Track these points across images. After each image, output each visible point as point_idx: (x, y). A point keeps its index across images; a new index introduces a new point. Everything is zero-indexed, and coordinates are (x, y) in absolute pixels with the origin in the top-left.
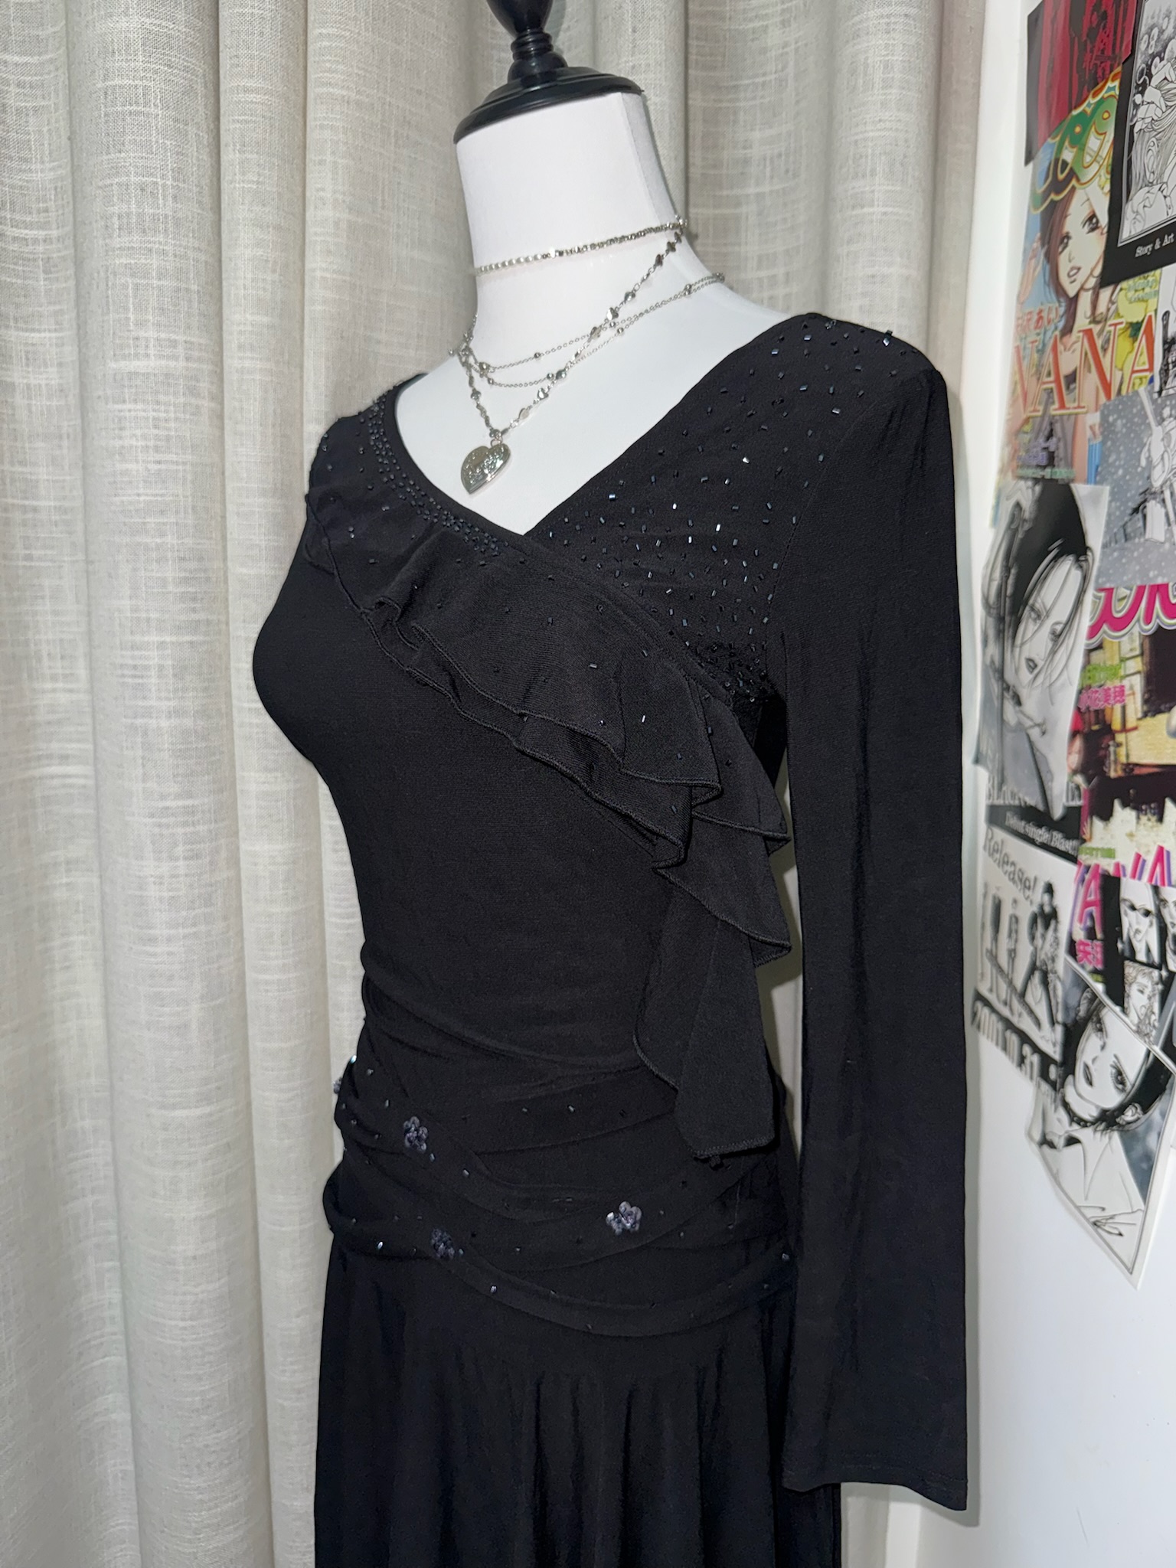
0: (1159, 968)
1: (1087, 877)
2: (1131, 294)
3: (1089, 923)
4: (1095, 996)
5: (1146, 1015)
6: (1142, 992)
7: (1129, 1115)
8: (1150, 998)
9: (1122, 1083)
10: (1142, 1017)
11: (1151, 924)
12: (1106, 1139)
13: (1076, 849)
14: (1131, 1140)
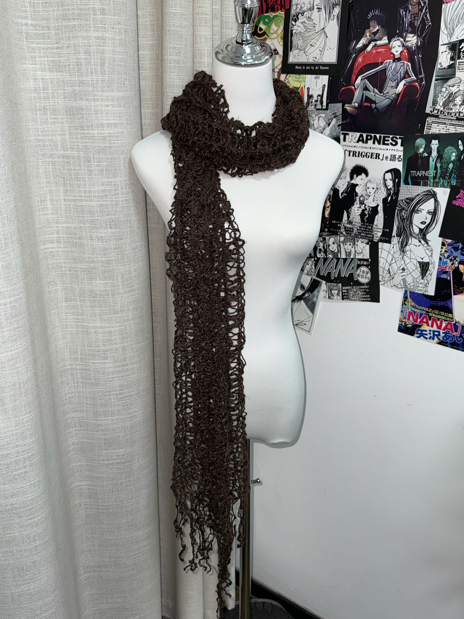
0: (314, 258)
2: (293, 78)
6: (308, 265)
7: (306, 295)
8: (311, 265)
9: (304, 288)
10: (309, 271)
12: (299, 303)
14: (307, 301)
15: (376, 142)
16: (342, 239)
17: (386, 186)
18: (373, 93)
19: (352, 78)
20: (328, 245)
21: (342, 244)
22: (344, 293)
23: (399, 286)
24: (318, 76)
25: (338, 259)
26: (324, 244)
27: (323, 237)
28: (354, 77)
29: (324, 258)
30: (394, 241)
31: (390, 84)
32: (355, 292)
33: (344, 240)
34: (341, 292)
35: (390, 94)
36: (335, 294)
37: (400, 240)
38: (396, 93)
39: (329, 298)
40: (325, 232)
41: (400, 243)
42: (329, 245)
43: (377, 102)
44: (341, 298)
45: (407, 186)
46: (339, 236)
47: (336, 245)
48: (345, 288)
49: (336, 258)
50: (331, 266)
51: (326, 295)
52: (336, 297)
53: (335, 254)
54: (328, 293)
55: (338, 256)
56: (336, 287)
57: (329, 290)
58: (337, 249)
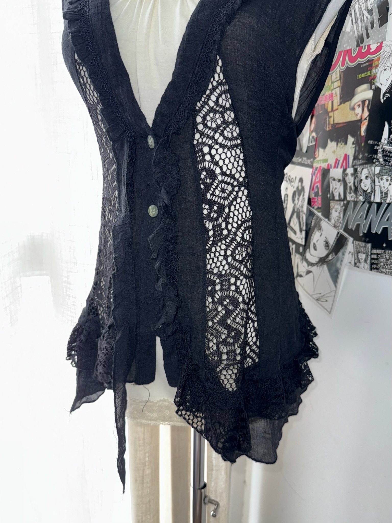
0: (344, 201)
1: (316, 172)
3: (316, 190)
4: (318, 217)
5: (338, 219)
6: (336, 211)
7: (330, 257)
8: (339, 213)
9: (328, 246)
10: (336, 221)
11: (341, 184)
13: (312, 163)
16: (377, 170)
20: (359, 180)
21: (376, 179)
22: (374, 259)
25: (371, 203)
26: (355, 179)
27: (356, 167)
29: (354, 201)
32: (388, 260)
33: (380, 171)
34: (369, 257)
36: (362, 259)
39: (355, 264)
40: (359, 159)
42: (361, 180)
44: (369, 267)
46: (374, 165)
47: (369, 181)
48: (375, 251)
49: (368, 203)
50: (362, 213)
51: (352, 260)
52: (363, 264)
53: (367, 195)
54: (355, 257)
55: (371, 199)
56: (364, 248)
57: (356, 252)
58: (370, 186)
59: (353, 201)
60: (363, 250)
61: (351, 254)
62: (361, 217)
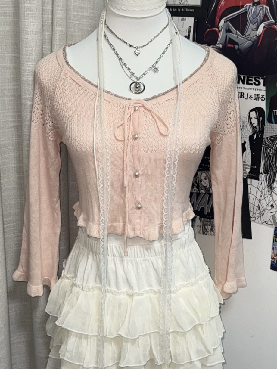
15: (241, 82)
17: (251, 124)
18: (235, 35)
19: (216, 21)
23: (269, 223)
24: (184, 18)
25: (210, 195)
26: (196, 179)
28: (218, 20)
29: (197, 193)
30: (262, 177)
31: (251, 26)
35: (251, 36)
36: (208, 229)
37: (268, 177)
38: (256, 35)
39: (204, 233)
41: (267, 179)
42: (201, 180)
43: (239, 44)
45: (271, 124)
47: (207, 180)
49: (208, 194)
50: (204, 201)
51: (200, 231)
52: (209, 232)
53: (207, 189)
54: (202, 228)
55: (210, 191)
56: (210, 222)
57: (203, 225)
58: (208, 184)
59: (195, 193)
60: (208, 224)
61: (199, 226)
62: (204, 203)
